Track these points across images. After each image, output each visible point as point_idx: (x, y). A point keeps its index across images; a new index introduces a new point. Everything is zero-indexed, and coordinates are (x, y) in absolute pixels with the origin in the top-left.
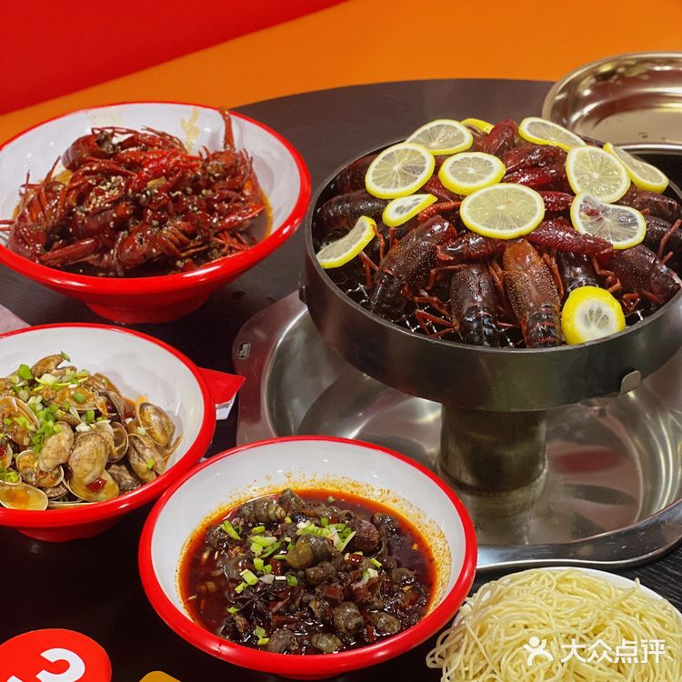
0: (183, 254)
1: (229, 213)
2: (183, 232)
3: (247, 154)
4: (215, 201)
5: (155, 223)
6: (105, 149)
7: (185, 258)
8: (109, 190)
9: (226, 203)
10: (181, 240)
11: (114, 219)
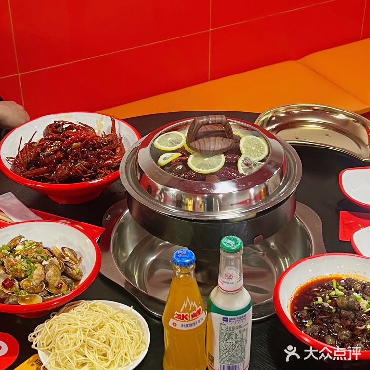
0: (86, 176)
1: (108, 159)
2: (85, 166)
3: (120, 135)
4: (101, 154)
5: (72, 161)
6: (58, 130)
7: (86, 177)
8: (54, 146)
9: (106, 155)
10: (84, 170)
11: (55, 159)
